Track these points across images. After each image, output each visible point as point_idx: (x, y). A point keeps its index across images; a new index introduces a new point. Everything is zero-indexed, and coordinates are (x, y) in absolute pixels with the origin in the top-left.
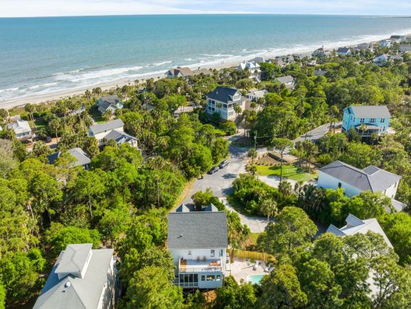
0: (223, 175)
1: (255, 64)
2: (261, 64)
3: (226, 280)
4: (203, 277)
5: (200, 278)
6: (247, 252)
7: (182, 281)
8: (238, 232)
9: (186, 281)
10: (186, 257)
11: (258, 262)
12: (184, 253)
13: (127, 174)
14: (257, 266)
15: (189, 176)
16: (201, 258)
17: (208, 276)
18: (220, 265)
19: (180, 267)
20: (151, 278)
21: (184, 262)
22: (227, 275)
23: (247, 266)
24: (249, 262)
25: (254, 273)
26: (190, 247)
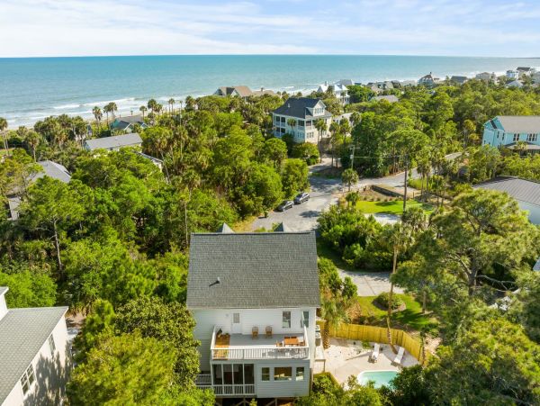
0: (300, 212)
1: (340, 87)
2: (350, 87)
3: (315, 381)
4: (266, 371)
5: (258, 374)
6: (355, 327)
7: (218, 381)
8: (334, 291)
9: (228, 380)
10: (228, 327)
11: (377, 346)
12: (223, 319)
13: (131, 194)
14: (376, 353)
15: (244, 213)
16: (262, 331)
17: (278, 371)
18: (303, 344)
19: (213, 347)
20: (124, 363)
21: (224, 338)
22: (317, 369)
23: (355, 354)
24: (359, 347)
25: (371, 368)
26: (237, 305)
